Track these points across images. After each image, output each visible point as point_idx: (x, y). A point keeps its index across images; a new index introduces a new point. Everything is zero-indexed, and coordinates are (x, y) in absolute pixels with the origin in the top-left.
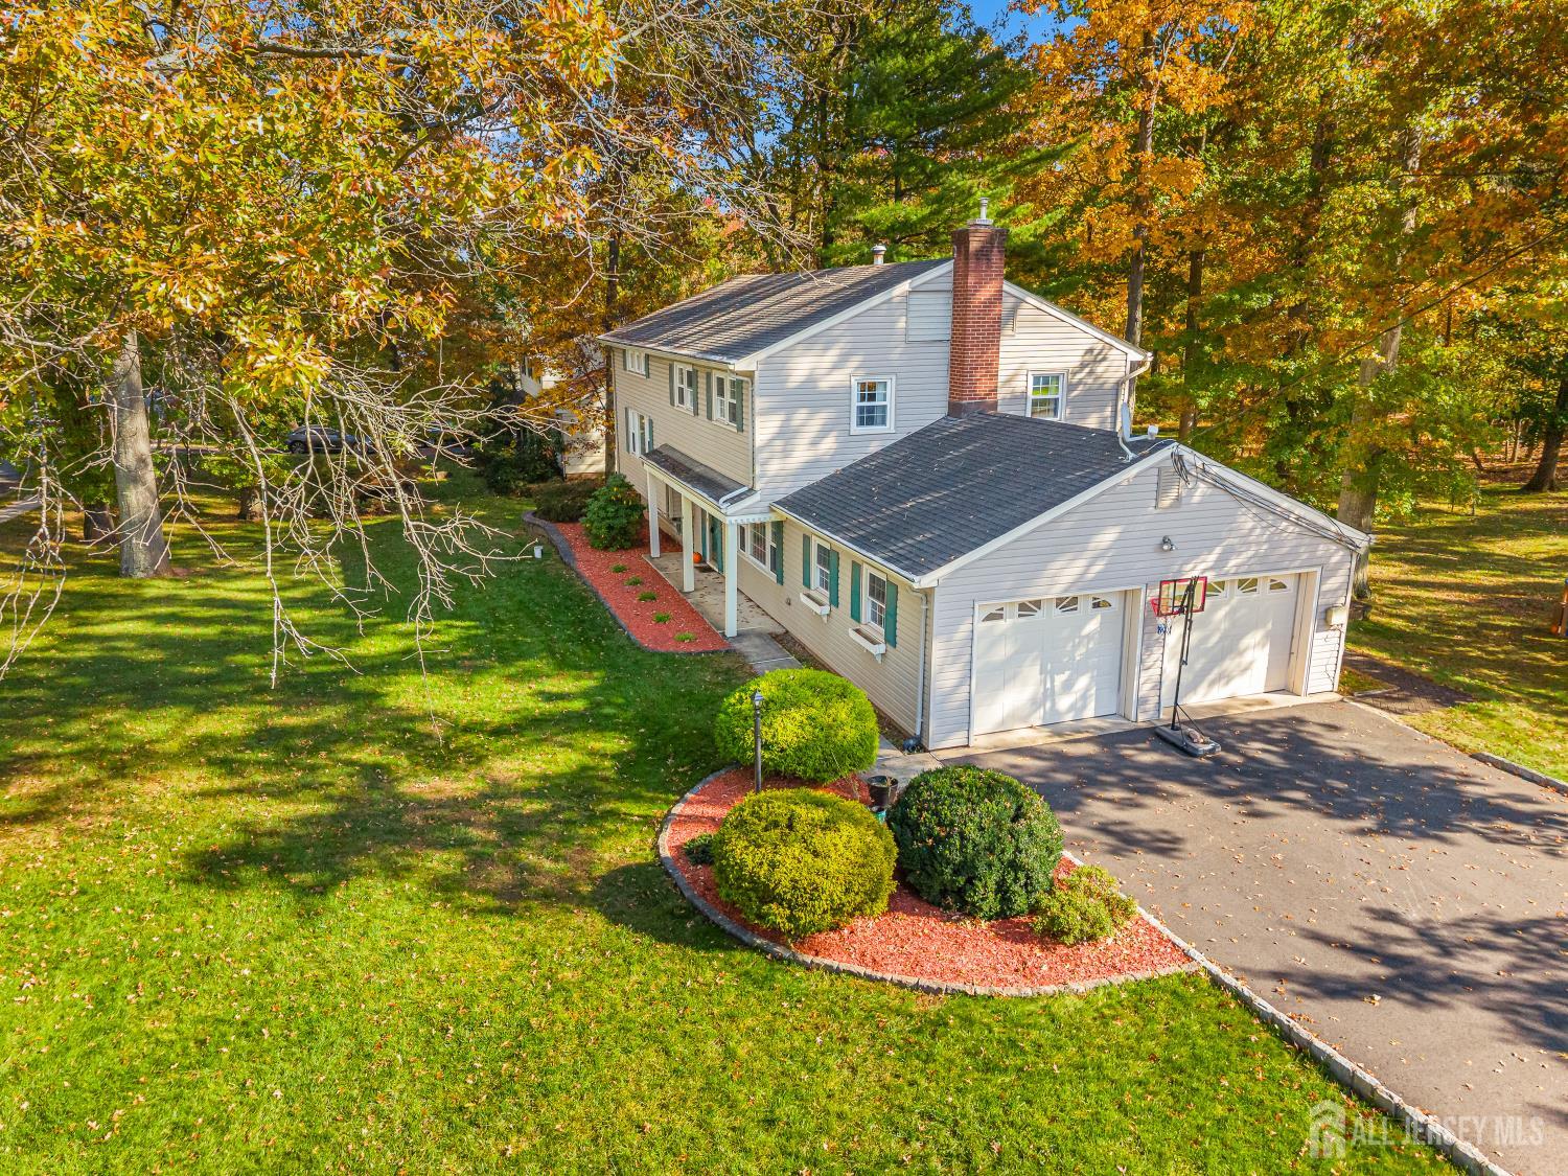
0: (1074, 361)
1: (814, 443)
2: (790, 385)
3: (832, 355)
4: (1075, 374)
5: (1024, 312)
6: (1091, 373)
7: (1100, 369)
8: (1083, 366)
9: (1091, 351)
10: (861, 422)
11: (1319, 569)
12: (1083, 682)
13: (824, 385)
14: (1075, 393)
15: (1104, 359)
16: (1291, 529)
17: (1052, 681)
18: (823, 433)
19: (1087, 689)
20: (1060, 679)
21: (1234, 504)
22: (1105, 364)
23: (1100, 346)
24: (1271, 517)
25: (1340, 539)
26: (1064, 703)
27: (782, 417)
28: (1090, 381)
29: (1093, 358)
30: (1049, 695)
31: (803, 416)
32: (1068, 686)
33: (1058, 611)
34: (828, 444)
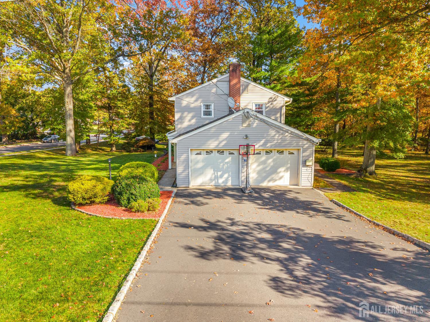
0: (266, 101)
1: (190, 121)
2: (182, 106)
3: (194, 99)
4: (267, 104)
5: (250, 87)
6: (272, 104)
7: (275, 103)
8: (269, 102)
9: (271, 98)
10: (205, 114)
11: (302, 148)
12: (226, 176)
13: (192, 106)
14: (267, 109)
15: (276, 100)
16: (289, 135)
17: (217, 173)
18: (193, 118)
19: (228, 178)
20: (219, 173)
21: (269, 127)
22: (276, 101)
23: (274, 96)
24: (282, 131)
25: (307, 139)
26: (221, 181)
27: (180, 114)
28: (272, 106)
29: (272, 100)
30: (217, 178)
31: (186, 114)
32: (221, 176)
33: (218, 154)
34: (193, 121)
